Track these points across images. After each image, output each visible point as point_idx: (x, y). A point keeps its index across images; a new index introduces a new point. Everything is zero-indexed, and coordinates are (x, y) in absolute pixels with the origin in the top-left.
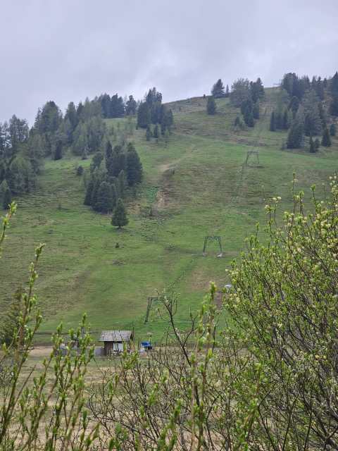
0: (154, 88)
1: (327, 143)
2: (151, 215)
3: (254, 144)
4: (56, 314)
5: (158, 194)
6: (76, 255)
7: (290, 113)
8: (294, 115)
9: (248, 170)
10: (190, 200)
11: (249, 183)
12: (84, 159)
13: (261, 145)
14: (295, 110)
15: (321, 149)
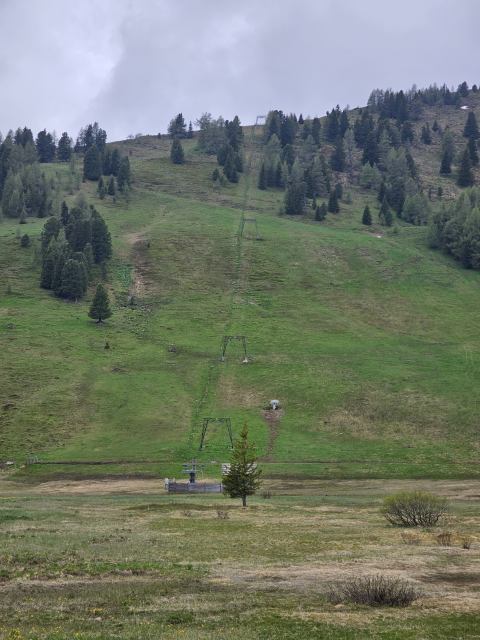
0: (96, 124)
1: (334, 209)
2: (132, 304)
3: (243, 206)
4: (70, 437)
5: (133, 275)
6: (60, 358)
7: (285, 167)
8: (290, 169)
9: (245, 244)
10: (177, 283)
11: (251, 262)
12: (22, 223)
13: (252, 208)
14: (291, 162)
15: (329, 216)
